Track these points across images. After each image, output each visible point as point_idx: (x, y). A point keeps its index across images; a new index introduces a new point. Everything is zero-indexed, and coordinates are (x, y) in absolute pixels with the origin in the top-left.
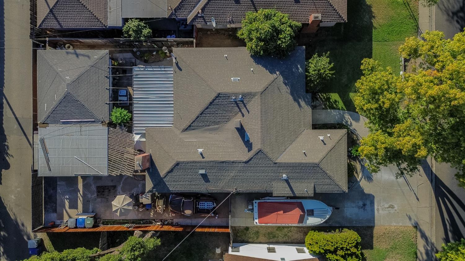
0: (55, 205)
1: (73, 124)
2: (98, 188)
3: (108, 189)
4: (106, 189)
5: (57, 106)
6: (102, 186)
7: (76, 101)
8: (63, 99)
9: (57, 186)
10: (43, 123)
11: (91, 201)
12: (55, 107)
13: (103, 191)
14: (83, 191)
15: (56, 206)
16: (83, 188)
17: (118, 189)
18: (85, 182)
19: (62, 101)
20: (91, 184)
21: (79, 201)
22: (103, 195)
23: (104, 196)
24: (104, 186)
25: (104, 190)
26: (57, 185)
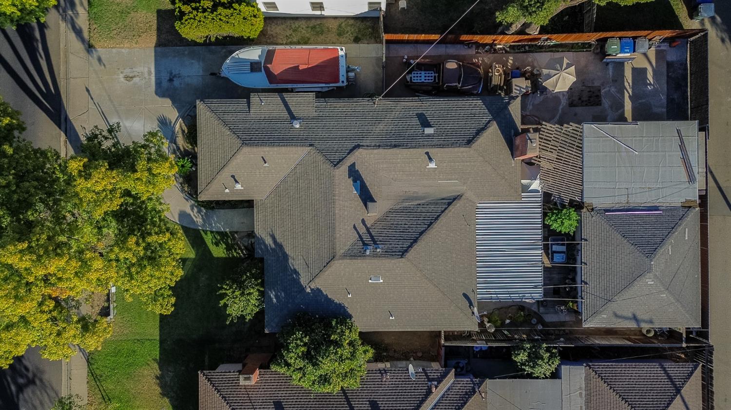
0: (670, 74)
1: (641, 207)
2: (599, 103)
3: (582, 102)
4: (586, 101)
5: (667, 235)
6: (592, 105)
7: (636, 245)
8: (658, 246)
9: (666, 105)
10: (690, 207)
11: (611, 81)
12: (670, 234)
13: (590, 97)
14: (624, 97)
15: (668, 72)
16: (624, 102)
17: (565, 101)
18: (620, 111)
19: (660, 244)
20: (610, 109)
21: (630, 82)
22: (590, 91)
23: (588, 90)
24: (589, 106)
25: (589, 100)
26: (667, 107)
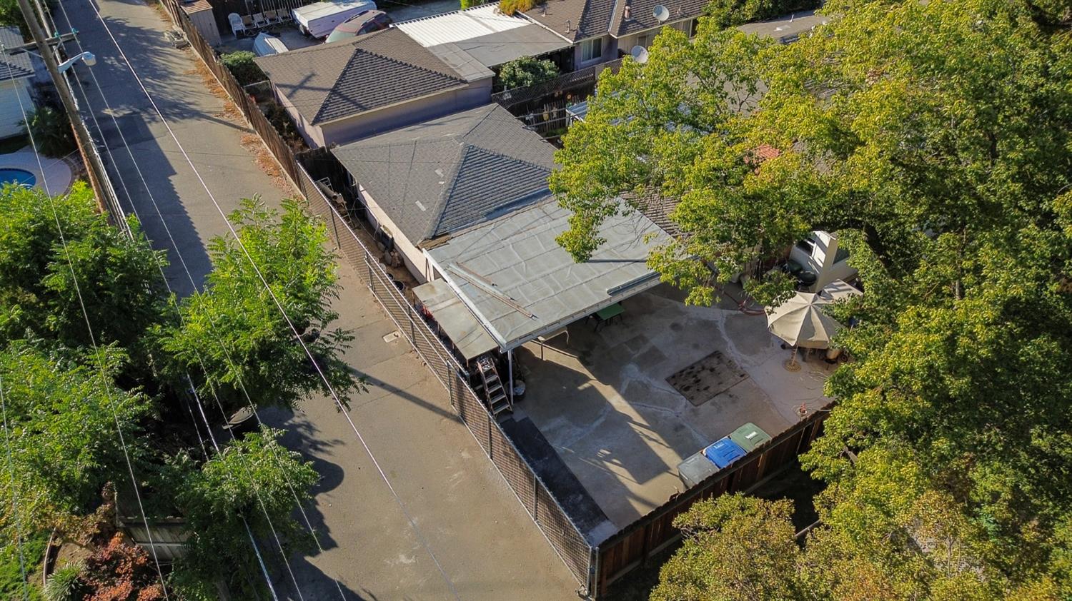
2: (673, 380)
3: (703, 368)
4: (699, 372)
5: (456, 184)
6: (682, 371)
7: (498, 156)
8: (463, 164)
9: (547, 438)
10: (434, 237)
12: (452, 187)
13: (698, 381)
16: (630, 404)
17: (732, 355)
18: (625, 387)
19: (462, 169)
20: (645, 382)
21: (652, 444)
22: (706, 389)
23: (712, 390)
24: (688, 367)
25: (695, 376)
26: (541, 436)
